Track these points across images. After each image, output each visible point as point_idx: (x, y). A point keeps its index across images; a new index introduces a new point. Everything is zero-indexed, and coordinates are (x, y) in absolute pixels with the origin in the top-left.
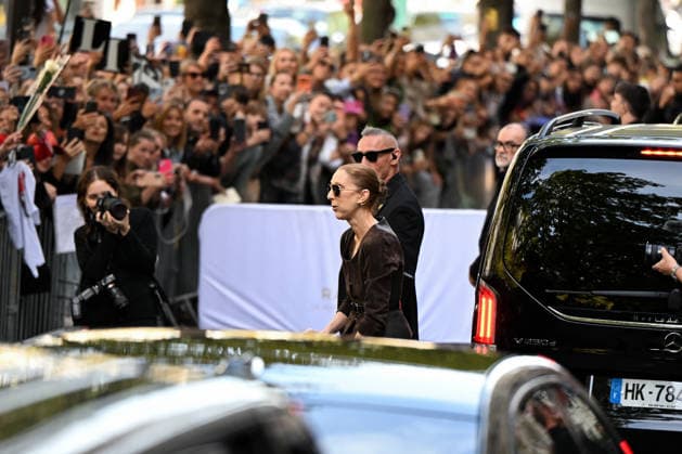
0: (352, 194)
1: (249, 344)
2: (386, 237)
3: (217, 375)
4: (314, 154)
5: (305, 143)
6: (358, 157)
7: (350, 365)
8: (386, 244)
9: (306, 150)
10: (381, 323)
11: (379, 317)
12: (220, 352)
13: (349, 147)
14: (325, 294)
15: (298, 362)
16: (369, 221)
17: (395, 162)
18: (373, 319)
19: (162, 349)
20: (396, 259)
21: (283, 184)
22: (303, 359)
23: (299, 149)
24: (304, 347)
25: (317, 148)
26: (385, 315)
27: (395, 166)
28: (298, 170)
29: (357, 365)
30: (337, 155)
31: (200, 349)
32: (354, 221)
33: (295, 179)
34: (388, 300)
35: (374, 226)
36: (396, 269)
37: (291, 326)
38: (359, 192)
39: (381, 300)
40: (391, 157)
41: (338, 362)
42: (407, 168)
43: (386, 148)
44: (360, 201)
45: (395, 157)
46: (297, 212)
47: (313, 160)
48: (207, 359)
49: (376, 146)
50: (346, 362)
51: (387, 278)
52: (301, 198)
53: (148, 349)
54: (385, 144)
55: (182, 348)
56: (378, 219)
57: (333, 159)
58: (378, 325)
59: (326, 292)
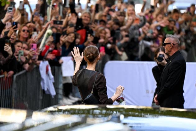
1: (121, 110)
3: (108, 121)
7: (155, 117)
12: (111, 113)
15: (137, 116)
19: (91, 111)
22: (139, 115)
24: (140, 111)
29: (158, 117)
31: (104, 112)
41: (152, 116)
43: (168, 42)
48: (106, 115)
50: (154, 116)
53: (86, 112)
55: (97, 112)
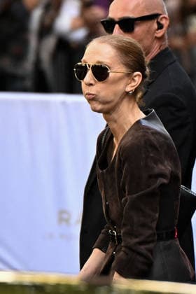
0: (120, 79)
2: (152, 138)
4: (47, 21)
5: (35, 6)
6: (109, 25)
8: (153, 146)
9: (37, 15)
10: (146, 257)
11: (143, 248)
13: (97, 12)
14: (63, 217)
16: (133, 115)
17: (160, 33)
18: (134, 251)
20: (166, 167)
21: (6, 64)
23: (27, 14)
25: (52, 12)
26: (151, 246)
27: (161, 39)
28: (25, 43)
30: (79, 23)
32: (114, 116)
33: (20, 57)
34: (154, 225)
35: (138, 122)
36: (165, 181)
37: (15, 264)
38: (129, 75)
39: (144, 225)
40: (156, 26)
42: (178, 42)
43: (148, 14)
44: (129, 89)
45: (160, 26)
46: (25, 103)
47: (46, 29)
49: (133, 11)
51: (152, 194)
52: (29, 83)
54: (147, 8)
56: (146, 113)
57: (74, 28)
58: (141, 259)
59: (65, 216)
